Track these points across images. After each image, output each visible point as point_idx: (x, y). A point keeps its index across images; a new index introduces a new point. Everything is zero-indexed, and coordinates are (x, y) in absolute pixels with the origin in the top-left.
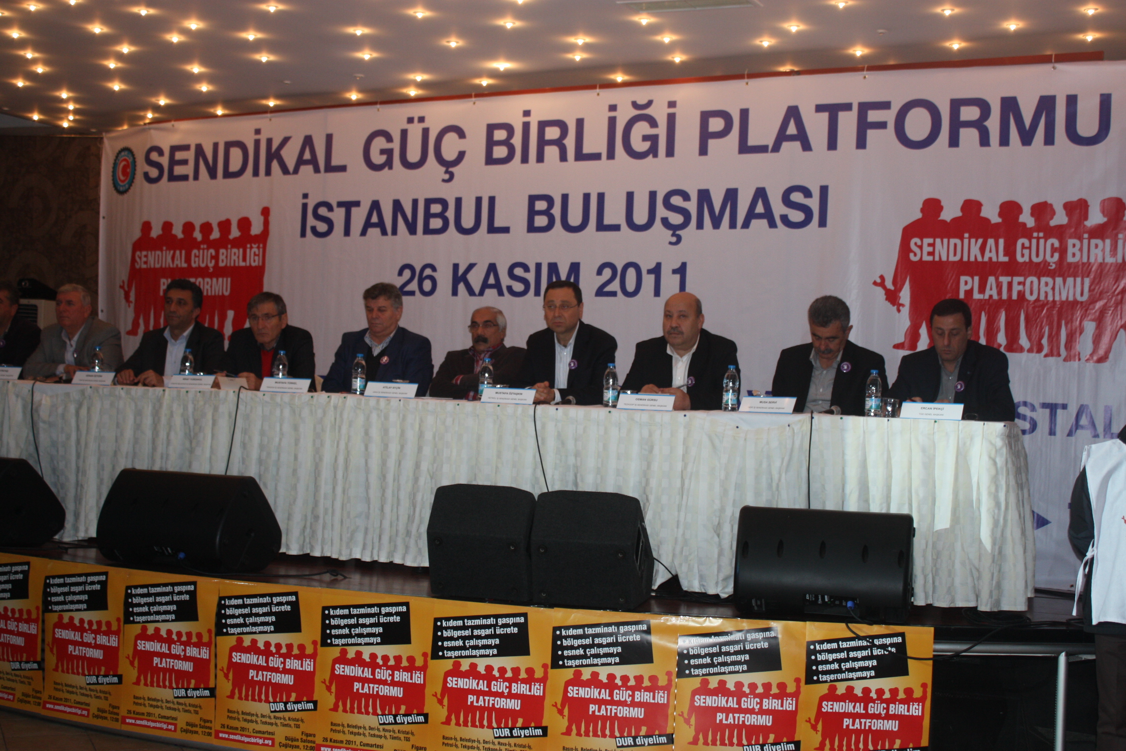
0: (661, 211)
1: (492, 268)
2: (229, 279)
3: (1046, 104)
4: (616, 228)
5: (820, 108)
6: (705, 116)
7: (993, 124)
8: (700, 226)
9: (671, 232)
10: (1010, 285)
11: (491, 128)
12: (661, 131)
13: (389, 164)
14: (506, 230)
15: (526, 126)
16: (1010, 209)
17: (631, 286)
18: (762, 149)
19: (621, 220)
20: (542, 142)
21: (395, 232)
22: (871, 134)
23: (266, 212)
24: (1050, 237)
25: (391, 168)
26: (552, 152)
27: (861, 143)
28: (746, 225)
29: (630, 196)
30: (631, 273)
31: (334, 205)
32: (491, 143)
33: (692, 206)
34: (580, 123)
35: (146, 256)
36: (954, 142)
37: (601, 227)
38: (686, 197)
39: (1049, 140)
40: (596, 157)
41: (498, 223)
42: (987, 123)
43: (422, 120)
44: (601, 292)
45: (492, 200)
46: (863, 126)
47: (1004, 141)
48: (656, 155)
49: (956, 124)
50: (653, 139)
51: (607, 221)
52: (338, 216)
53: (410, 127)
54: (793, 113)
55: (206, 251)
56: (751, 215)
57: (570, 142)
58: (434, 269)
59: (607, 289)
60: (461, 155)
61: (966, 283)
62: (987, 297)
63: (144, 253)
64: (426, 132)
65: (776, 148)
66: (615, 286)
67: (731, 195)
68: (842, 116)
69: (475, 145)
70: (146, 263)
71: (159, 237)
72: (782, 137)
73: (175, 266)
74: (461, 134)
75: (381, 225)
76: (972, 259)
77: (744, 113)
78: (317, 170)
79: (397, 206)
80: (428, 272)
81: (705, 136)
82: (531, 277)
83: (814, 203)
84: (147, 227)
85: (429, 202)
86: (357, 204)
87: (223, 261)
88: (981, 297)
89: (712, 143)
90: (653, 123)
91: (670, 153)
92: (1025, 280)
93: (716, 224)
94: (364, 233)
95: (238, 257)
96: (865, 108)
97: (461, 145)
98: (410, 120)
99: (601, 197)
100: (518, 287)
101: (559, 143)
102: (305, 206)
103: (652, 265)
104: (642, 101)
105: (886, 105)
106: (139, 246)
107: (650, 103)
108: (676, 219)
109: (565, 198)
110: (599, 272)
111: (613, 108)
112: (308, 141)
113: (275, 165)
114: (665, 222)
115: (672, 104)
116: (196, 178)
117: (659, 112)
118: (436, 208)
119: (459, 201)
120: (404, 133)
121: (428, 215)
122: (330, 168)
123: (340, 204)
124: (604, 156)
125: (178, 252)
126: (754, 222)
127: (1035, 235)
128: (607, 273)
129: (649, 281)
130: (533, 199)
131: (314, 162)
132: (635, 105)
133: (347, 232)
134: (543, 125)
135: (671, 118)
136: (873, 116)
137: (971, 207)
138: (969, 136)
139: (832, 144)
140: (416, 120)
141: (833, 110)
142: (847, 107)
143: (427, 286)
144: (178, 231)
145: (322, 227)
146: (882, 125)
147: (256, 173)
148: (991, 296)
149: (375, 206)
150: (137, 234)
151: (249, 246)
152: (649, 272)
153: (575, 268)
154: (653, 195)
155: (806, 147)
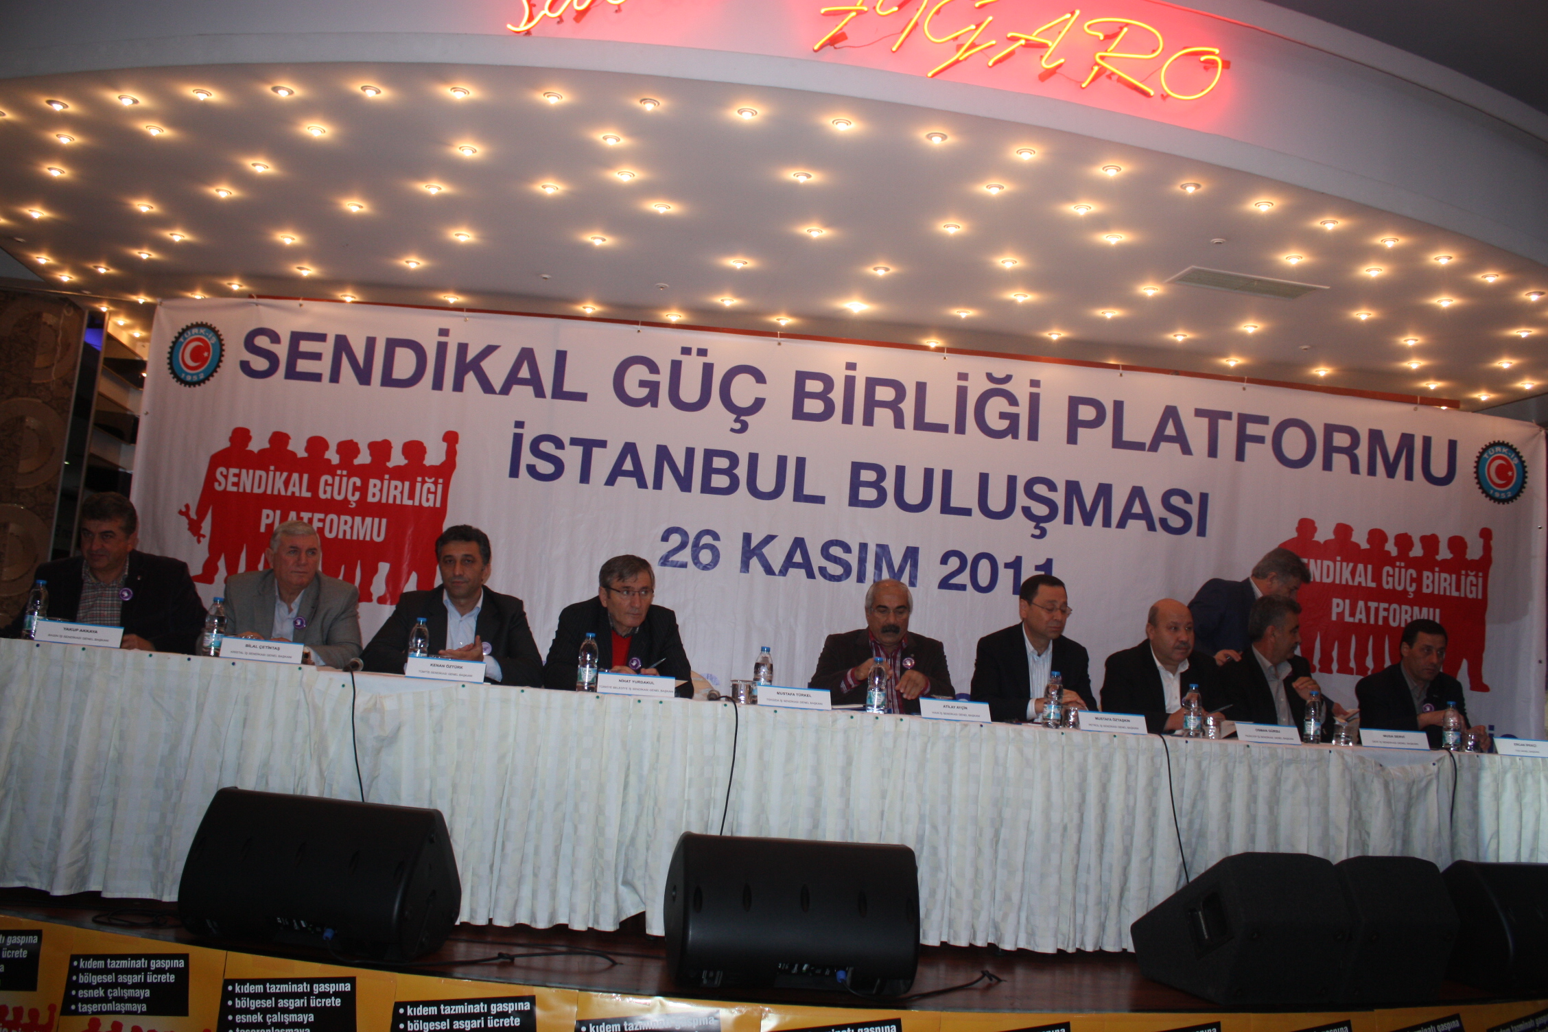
0: (1022, 500)
1: (799, 543)
2: (384, 521)
3: (1406, 441)
4: (967, 512)
5: (1199, 413)
6: (1074, 403)
7: (1362, 452)
8: (1068, 520)
9: (1034, 524)
10: (1377, 609)
11: (801, 377)
12: (1023, 410)
13: (652, 399)
14: (820, 500)
15: (850, 382)
16: (1377, 536)
17: (984, 579)
18: (1139, 446)
19: (973, 503)
20: (871, 403)
21: (658, 485)
22: (1249, 447)
23: (451, 438)
24: (1410, 568)
25: (655, 405)
26: (883, 416)
27: (1240, 456)
28: (1122, 524)
29: (984, 479)
30: (984, 566)
31: (566, 442)
32: (800, 394)
33: (1059, 498)
34: (921, 388)
35: (238, 475)
36: (1327, 465)
37: (946, 508)
38: (1052, 486)
39: (1409, 476)
40: (943, 428)
41: (808, 490)
42: (1356, 452)
43: (702, 352)
44: (945, 584)
45: (801, 462)
46: (1243, 439)
47: (1372, 471)
48: (1015, 436)
49: (1330, 450)
50: (1014, 419)
51: (954, 503)
52: (572, 457)
53: (684, 359)
54: (1171, 413)
55: (345, 479)
56: (1127, 515)
57: (908, 407)
58: (716, 537)
59: (954, 581)
60: (759, 404)
61: (1338, 605)
62: (1357, 621)
63: (234, 471)
64: (708, 369)
65: (1154, 447)
66: (964, 578)
67: (1104, 491)
68: (1222, 423)
69: (780, 393)
70: (236, 484)
71: (262, 451)
72: (1159, 437)
73: (289, 493)
74: (760, 377)
75: (638, 474)
76: (1344, 582)
77: (1118, 406)
78: (540, 393)
79: (663, 454)
80: (706, 539)
81: (1074, 425)
82: (853, 559)
83: (1193, 510)
84: (240, 436)
85: (709, 454)
86: (602, 444)
87: (374, 495)
88: (1351, 620)
89: (1082, 432)
90: (1013, 401)
91: (1033, 435)
92: (1389, 606)
93: (1088, 519)
94: (611, 481)
95: (402, 493)
96: (1244, 419)
97: (759, 390)
98: (686, 351)
99: (947, 475)
100: (836, 570)
101: (894, 406)
102: (518, 439)
103: (1011, 559)
104: (999, 374)
105: (1264, 420)
106: (218, 460)
107: (1008, 378)
108: (1041, 510)
109: (900, 471)
110: (944, 560)
111: (963, 376)
112: (527, 355)
113: (470, 379)
114: (1027, 511)
115: (1035, 383)
116: (335, 377)
117: (1020, 389)
118: (721, 463)
119: (753, 458)
120: (676, 366)
121: (708, 471)
122: (559, 393)
123: (574, 442)
124: (952, 428)
125: (295, 476)
126: (1131, 523)
127: (1398, 564)
128: (954, 563)
129: (1006, 576)
130: (857, 467)
131: (535, 382)
132: (990, 377)
133: (585, 477)
134: (872, 383)
135: (1034, 400)
136: (1252, 429)
137: (1343, 531)
138: (1341, 461)
139: (1213, 452)
140: (694, 352)
141: (1214, 417)
142: (1227, 416)
143: (705, 556)
144: (298, 447)
145: (546, 468)
146: (1260, 440)
147: (438, 384)
148: (1360, 620)
149: (630, 449)
150: (224, 443)
151: (419, 479)
152: (1007, 566)
153: (912, 554)
154: (1012, 480)
155: (1186, 450)
